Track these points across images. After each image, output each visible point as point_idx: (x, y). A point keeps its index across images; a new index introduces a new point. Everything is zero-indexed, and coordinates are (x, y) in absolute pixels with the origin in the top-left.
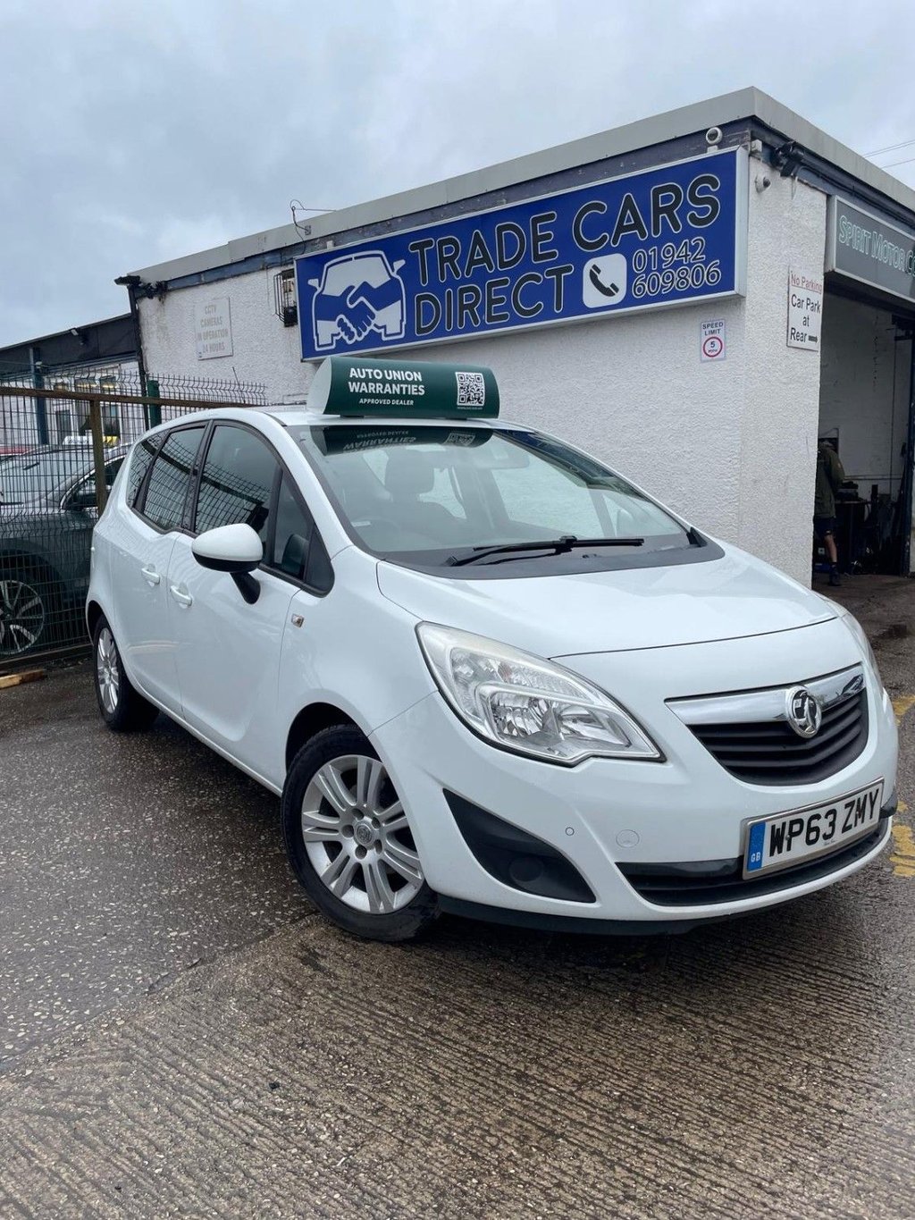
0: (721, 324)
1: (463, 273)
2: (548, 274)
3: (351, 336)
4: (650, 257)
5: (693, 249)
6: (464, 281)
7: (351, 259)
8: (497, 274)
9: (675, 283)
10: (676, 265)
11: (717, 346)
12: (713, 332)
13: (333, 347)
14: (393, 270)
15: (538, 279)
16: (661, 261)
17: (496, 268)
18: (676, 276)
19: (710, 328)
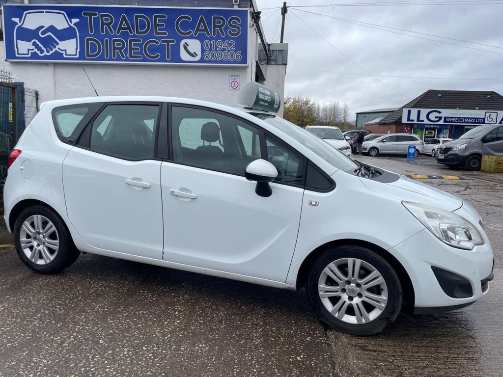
0: (238, 76)
1: (115, 32)
2: (162, 41)
3: (42, 52)
4: (211, 44)
5: (230, 45)
6: (115, 36)
7: (43, 12)
8: (134, 36)
9: (223, 57)
10: (223, 50)
11: (236, 85)
12: (234, 79)
13: (29, 56)
14: (71, 23)
15: (158, 43)
16: (216, 47)
17: (134, 33)
18: (223, 54)
19: (233, 77)
